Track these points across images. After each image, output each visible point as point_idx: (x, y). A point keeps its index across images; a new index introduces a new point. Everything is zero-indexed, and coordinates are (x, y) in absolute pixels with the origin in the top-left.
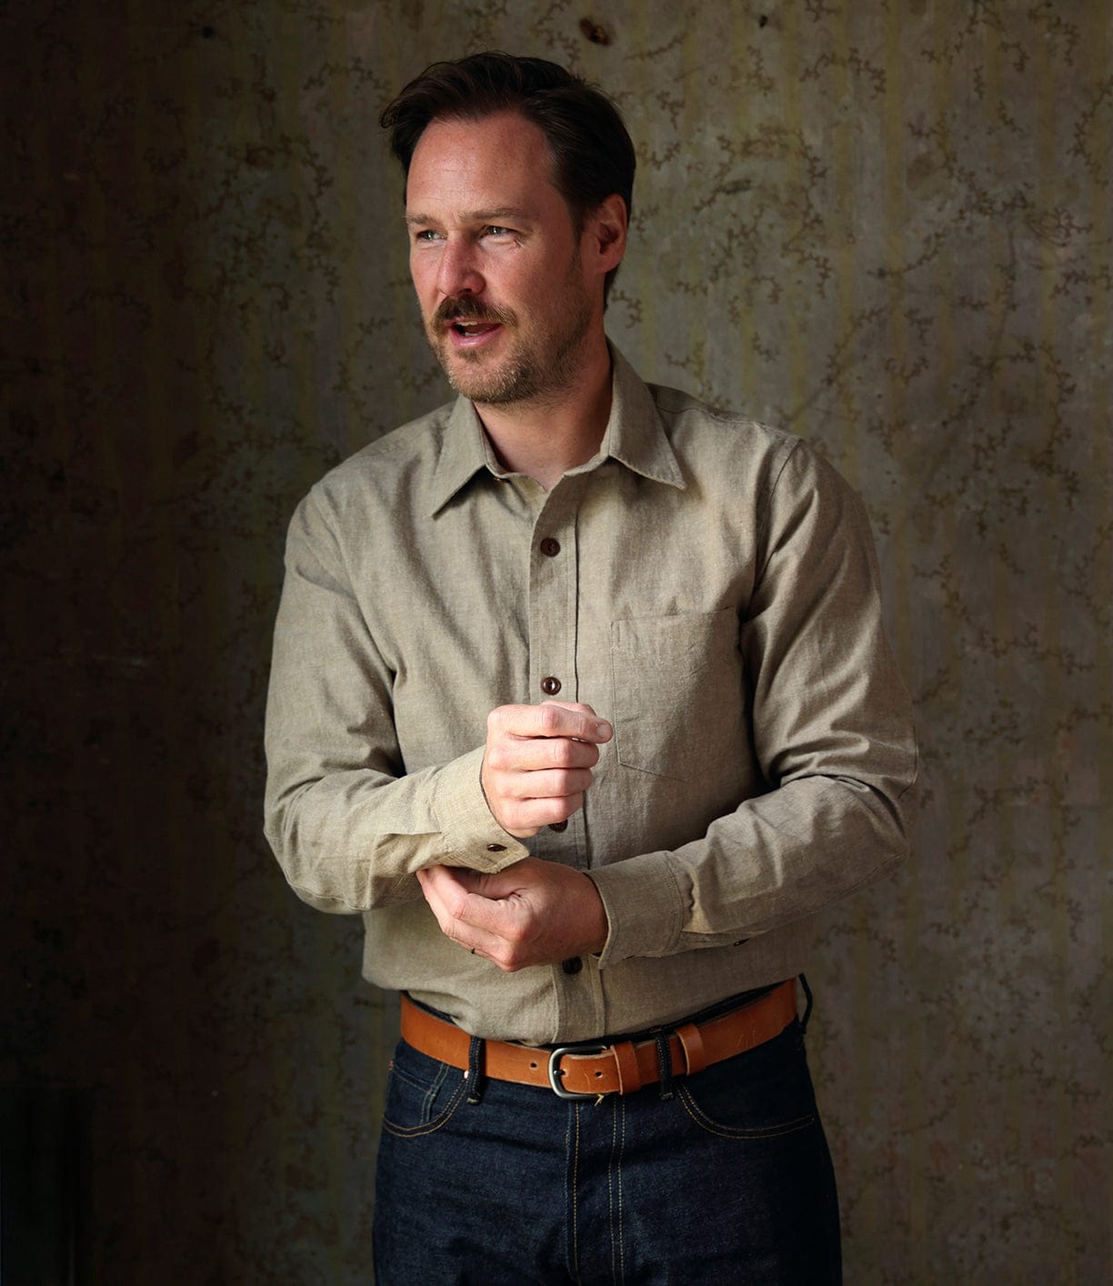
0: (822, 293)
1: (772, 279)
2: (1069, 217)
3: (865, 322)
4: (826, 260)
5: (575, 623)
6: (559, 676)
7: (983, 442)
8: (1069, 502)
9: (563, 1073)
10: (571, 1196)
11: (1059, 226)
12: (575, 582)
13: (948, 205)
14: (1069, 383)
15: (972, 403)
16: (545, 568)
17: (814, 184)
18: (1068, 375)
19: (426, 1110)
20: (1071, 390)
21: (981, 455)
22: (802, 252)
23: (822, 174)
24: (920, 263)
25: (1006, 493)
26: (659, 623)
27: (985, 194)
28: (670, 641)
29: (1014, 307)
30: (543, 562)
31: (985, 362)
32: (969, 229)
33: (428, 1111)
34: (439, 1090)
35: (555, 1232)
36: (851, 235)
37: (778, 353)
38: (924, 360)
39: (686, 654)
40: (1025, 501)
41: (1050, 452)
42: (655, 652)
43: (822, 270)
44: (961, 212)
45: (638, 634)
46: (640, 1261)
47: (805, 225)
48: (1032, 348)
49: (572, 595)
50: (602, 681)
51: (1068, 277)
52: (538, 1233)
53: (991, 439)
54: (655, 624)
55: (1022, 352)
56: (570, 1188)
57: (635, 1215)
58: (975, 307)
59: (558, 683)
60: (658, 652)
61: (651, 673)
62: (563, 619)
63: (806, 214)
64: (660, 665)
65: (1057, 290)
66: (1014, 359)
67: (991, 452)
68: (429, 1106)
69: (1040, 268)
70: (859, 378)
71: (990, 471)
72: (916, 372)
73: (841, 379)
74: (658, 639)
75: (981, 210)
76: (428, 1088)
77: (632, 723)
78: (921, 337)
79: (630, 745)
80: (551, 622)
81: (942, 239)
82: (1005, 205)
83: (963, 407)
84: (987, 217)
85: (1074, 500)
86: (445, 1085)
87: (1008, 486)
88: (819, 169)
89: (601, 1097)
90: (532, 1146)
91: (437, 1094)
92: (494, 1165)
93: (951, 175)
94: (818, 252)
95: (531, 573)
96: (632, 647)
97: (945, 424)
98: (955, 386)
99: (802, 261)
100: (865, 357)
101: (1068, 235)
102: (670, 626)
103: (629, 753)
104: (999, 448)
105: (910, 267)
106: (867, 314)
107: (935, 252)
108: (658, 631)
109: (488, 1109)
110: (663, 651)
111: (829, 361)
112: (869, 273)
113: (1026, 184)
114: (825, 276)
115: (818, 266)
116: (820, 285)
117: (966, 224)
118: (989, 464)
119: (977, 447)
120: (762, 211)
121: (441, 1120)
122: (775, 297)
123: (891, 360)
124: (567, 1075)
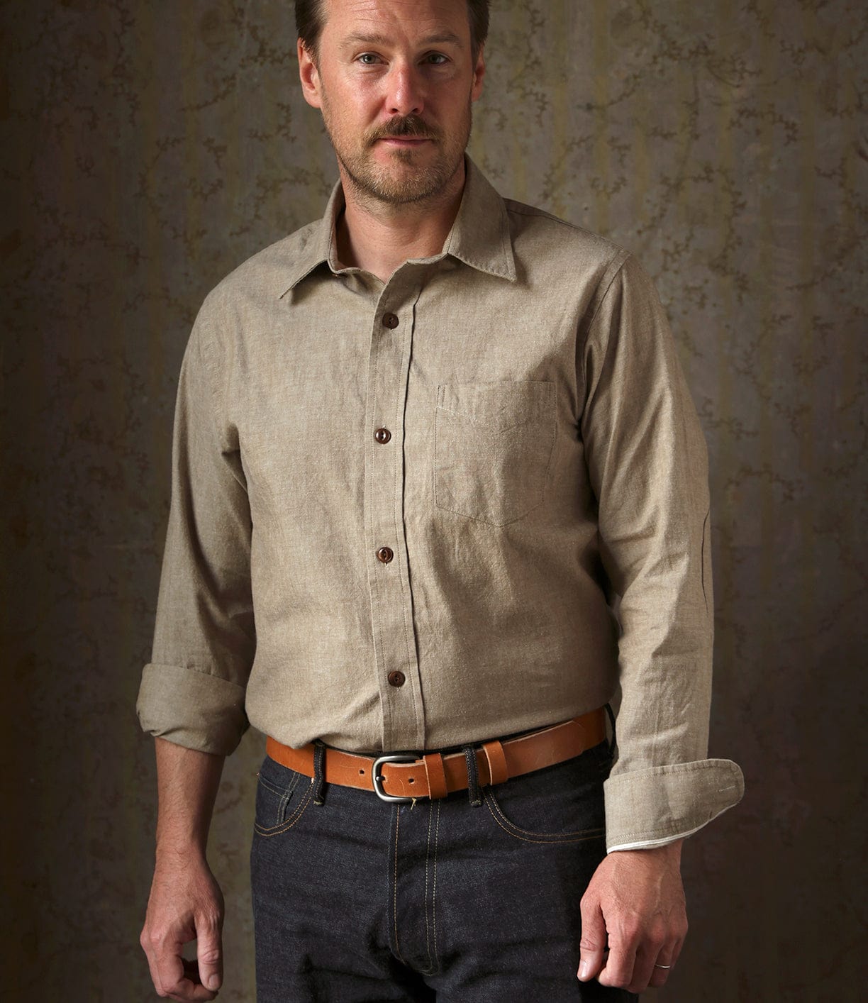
0: (540, 123)
1: (499, 111)
2: (743, 63)
3: (575, 147)
4: (544, 96)
5: (406, 383)
6: (390, 428)
7: (671, 248)
8: (740, 298)
9: (384, 779)
10: (392, 886)
11: (734, 71)
12: (410, 350)
13: (645, 51)
14: (741, 200)
15: (662, 216)
16: (385, 339)
17: (534, 32)
18: (740, 194)
19: (281, 811)
20: (742, 206)
21: (669, 258)
22: (524, 89)
23: (541, 24)
24: (621, 99)
25: (688, 290)
26: (477, 388)
27: (674, 43)
28: (484, 403)
29: (697, 137)
30: (383, 333)
31: (672, 182)
32: (662, 71)
33: (283, 812)
34: (292, 795)
35: (379, 917)
36: (564, 75)
37: (503, 172)
38: (623, 180)
39: (497, 414)
40: (704, 297)
41: (725, 257)
42: (471, 411)
43: (541, 104)
44: (655, 57)
45: (459, 396)
46: (450, 944)
47: (527, 66)
48: (711, 171)
49: (406, 360)
50: (425, 435)
51: (741, 113)
52: (366, 918)
53: (677, 246)
54: (474, 388)
55: (704, 175)
56: (392, 880)
57: (445, 904)
58: (666, 136)
59: (389, 434)
60: (474, 412)
61: (466, 430)
62: (396, 381)
63: (528, 57)
64: (474, 423)
65: (733, 123)
66: (696, 180)
67: (676, 256)
68: (283, 809)
69: (720, 105)
70: (569, 194)
71: (676, 272)
72: (616, 189)
73: (555, 194)
74: (475, 400)
75: (671, 56)
76: (283, 793)
77: (448, 472)
78: (621, 161)
79: (446, 490)
80: (386, 381)
81: (639, 80)
82: (691, 53)
83: (654, 219)
84: (676, 62)
85: (744, 296)
86: (297, 790)
87: (691, 284)
88: (539, 20)
89: (414, 800)
90: (363, 843)
91: (290, 798)
92: (333, 859)
93: (646, 27)
94: (537, 89)
95: (373, 340)
96: (452, 407)
97: (639, 232)
98: (648, 201)
99: (524, 96)
100: (575, 176)
101: (742, 78)
102: (486, 390)
103: (444, 497)
104: (683, 253)
105: (612, 103)
106: (577, 141)
107: (633, 90)
108: (476, 393)
109: (329, 811)
110: (478, 411)
111: (545, 179)
112: (579, 107)
113: (708, 35)
114: (543, 109)
115: (537, 100)
116: (539, 116)
117: (658, 67)
118: (675, 266)
119: (665, 252)
120: (491, 54)
121: (293, 819)
122: (501, 125)
123: (596, 179)
124: (386, 781)
